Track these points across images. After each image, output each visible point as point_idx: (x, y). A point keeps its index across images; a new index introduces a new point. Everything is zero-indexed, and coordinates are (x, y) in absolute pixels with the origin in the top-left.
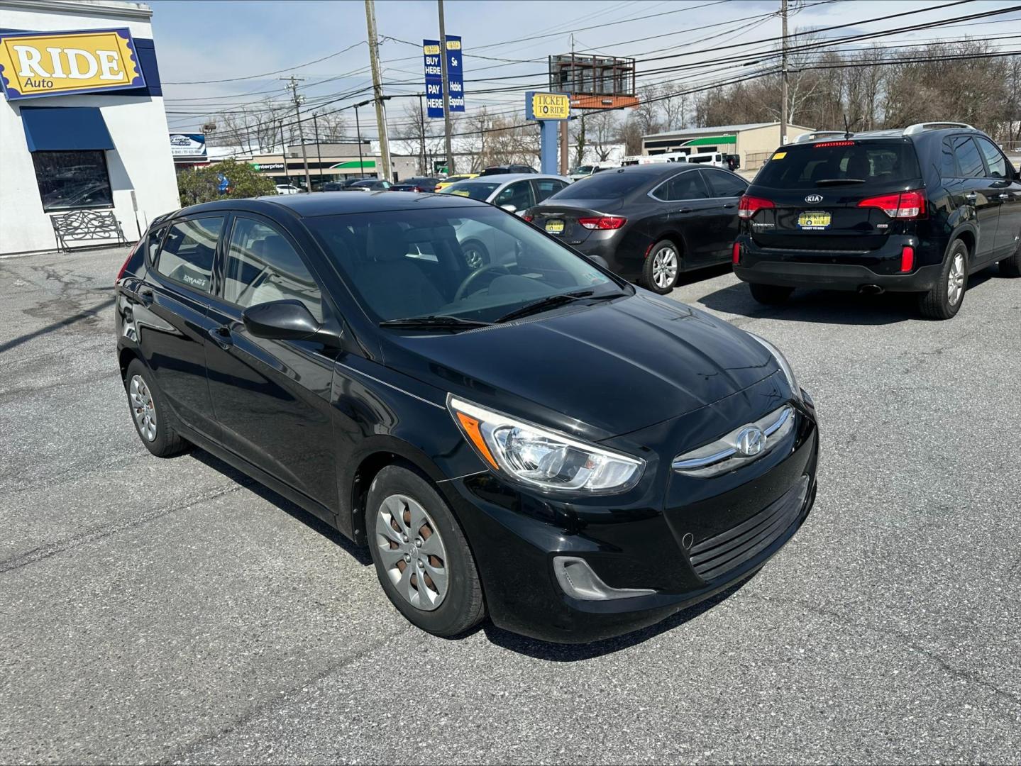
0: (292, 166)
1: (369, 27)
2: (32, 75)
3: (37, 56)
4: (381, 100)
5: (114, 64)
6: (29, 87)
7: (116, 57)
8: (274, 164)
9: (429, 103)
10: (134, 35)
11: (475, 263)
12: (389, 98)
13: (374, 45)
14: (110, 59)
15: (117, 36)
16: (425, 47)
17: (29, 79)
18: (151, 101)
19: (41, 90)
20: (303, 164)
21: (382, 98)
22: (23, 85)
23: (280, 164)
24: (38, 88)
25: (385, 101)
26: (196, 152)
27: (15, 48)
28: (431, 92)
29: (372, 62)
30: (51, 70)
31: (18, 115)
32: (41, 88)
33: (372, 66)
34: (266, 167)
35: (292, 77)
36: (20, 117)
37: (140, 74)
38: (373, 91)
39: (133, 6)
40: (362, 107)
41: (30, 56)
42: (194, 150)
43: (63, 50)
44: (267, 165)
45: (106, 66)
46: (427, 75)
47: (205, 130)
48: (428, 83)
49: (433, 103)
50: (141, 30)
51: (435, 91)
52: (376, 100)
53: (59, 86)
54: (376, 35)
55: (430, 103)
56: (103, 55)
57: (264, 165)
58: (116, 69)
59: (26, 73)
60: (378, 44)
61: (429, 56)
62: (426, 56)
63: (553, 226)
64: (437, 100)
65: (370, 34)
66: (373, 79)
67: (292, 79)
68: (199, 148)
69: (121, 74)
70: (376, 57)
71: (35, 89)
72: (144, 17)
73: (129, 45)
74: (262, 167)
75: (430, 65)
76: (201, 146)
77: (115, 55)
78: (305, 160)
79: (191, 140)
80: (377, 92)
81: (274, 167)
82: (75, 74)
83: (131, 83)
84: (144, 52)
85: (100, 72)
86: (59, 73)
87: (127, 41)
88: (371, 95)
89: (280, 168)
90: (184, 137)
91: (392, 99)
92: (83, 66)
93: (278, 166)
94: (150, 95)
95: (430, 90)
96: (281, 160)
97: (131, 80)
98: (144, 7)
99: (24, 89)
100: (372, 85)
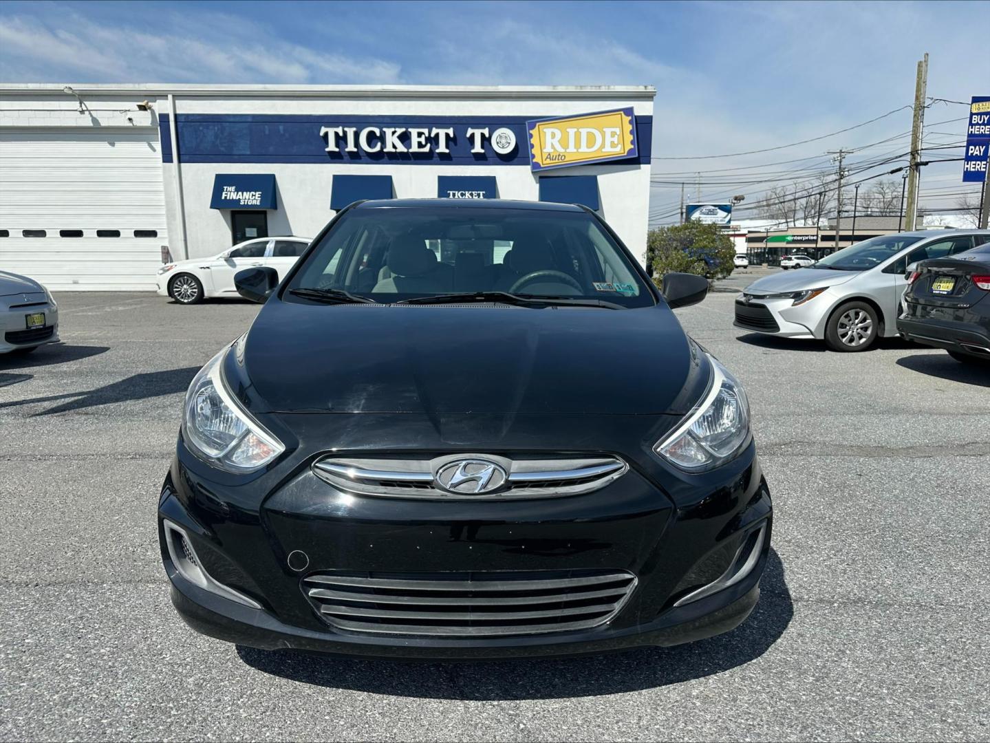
0: (825, 238)
1: (918, 90)
2: (552, 150)
3: (558, 134)
4: (916, 166)
5: (615, 140)
6: (548, 161)
7: (618, 133)
8: (807, 236)
9: (966, 166)
10: (637, 113)
11: (860, 325)
12: (926, 164)
13: (920, 109)
14: (613, 134)
15: (623, 114)
16: (974, 105)
17: (549, 154)
18: (640, 168)
19: (556, 162)
20: (834, 236)
21: (918, 165)
22: (544, 159)
23: (813, 236)
24: (554, 161)
25: (922, 167)
26: (721, 221)
27: (545, 130)
28: (972, 154)
29: (913, 127)
30: (566, 147)
31: (537, 183)
32: (557, 161)
33: (914, 131)
34: (799, 238)
35: (841, 151)
36: (538, 185)
37: (635, 146)
38: (909, 157)
39: (641, 89)
40: (894, 174)
41: (553, 136)
42: (720, 219)
43: (578, 130)
44: (801, 236)
45: (608, 139)
46: (970, 135)
47: (734, 201)
48: (969, 143)
49: (973, 166)
50: (642, 109)
51: (978, 153)
52: (910, 167)
53: (570, 159)
54: (924, 98)
55: (968, 166)
56: (608, 131)
57: (797, 236)
58: (616, 142)
59: (548, 149)
60: (924, 107)
61: (975, 114)
62: (972, 114)
63: (942, 285)
64: (979, 162)
65: (917, 98)
66: (912, 144)
67: (841, 152)
68: (725, 218)
69: (620, 146)
70: (919, 121)
71: (552, 162)
72: (648, 97)
73: (631, 122)
74: (796, 238)
75: (978, 124)
76: (727, 215)
77: (618, 131)
78: (837, 233)
79: (719, 210)
80: (914, 158)
81: (807, 238)
82: (584, 149)
83: (626, 154)
84: (643, 127)
85: (603, 146)
86: (572, 149)
87: (630, 118)
88: (906, 162)
89: (813, 240)
90: (713, 208)
91: (929, 164)
92: (591, 140)
93: (812, 238)
94: (640, 164)
95: (970, 152)
96: (814, 232)
97: (626, 152)
98: (650, 89)
99: (545, 162)
100: (910, 151)
